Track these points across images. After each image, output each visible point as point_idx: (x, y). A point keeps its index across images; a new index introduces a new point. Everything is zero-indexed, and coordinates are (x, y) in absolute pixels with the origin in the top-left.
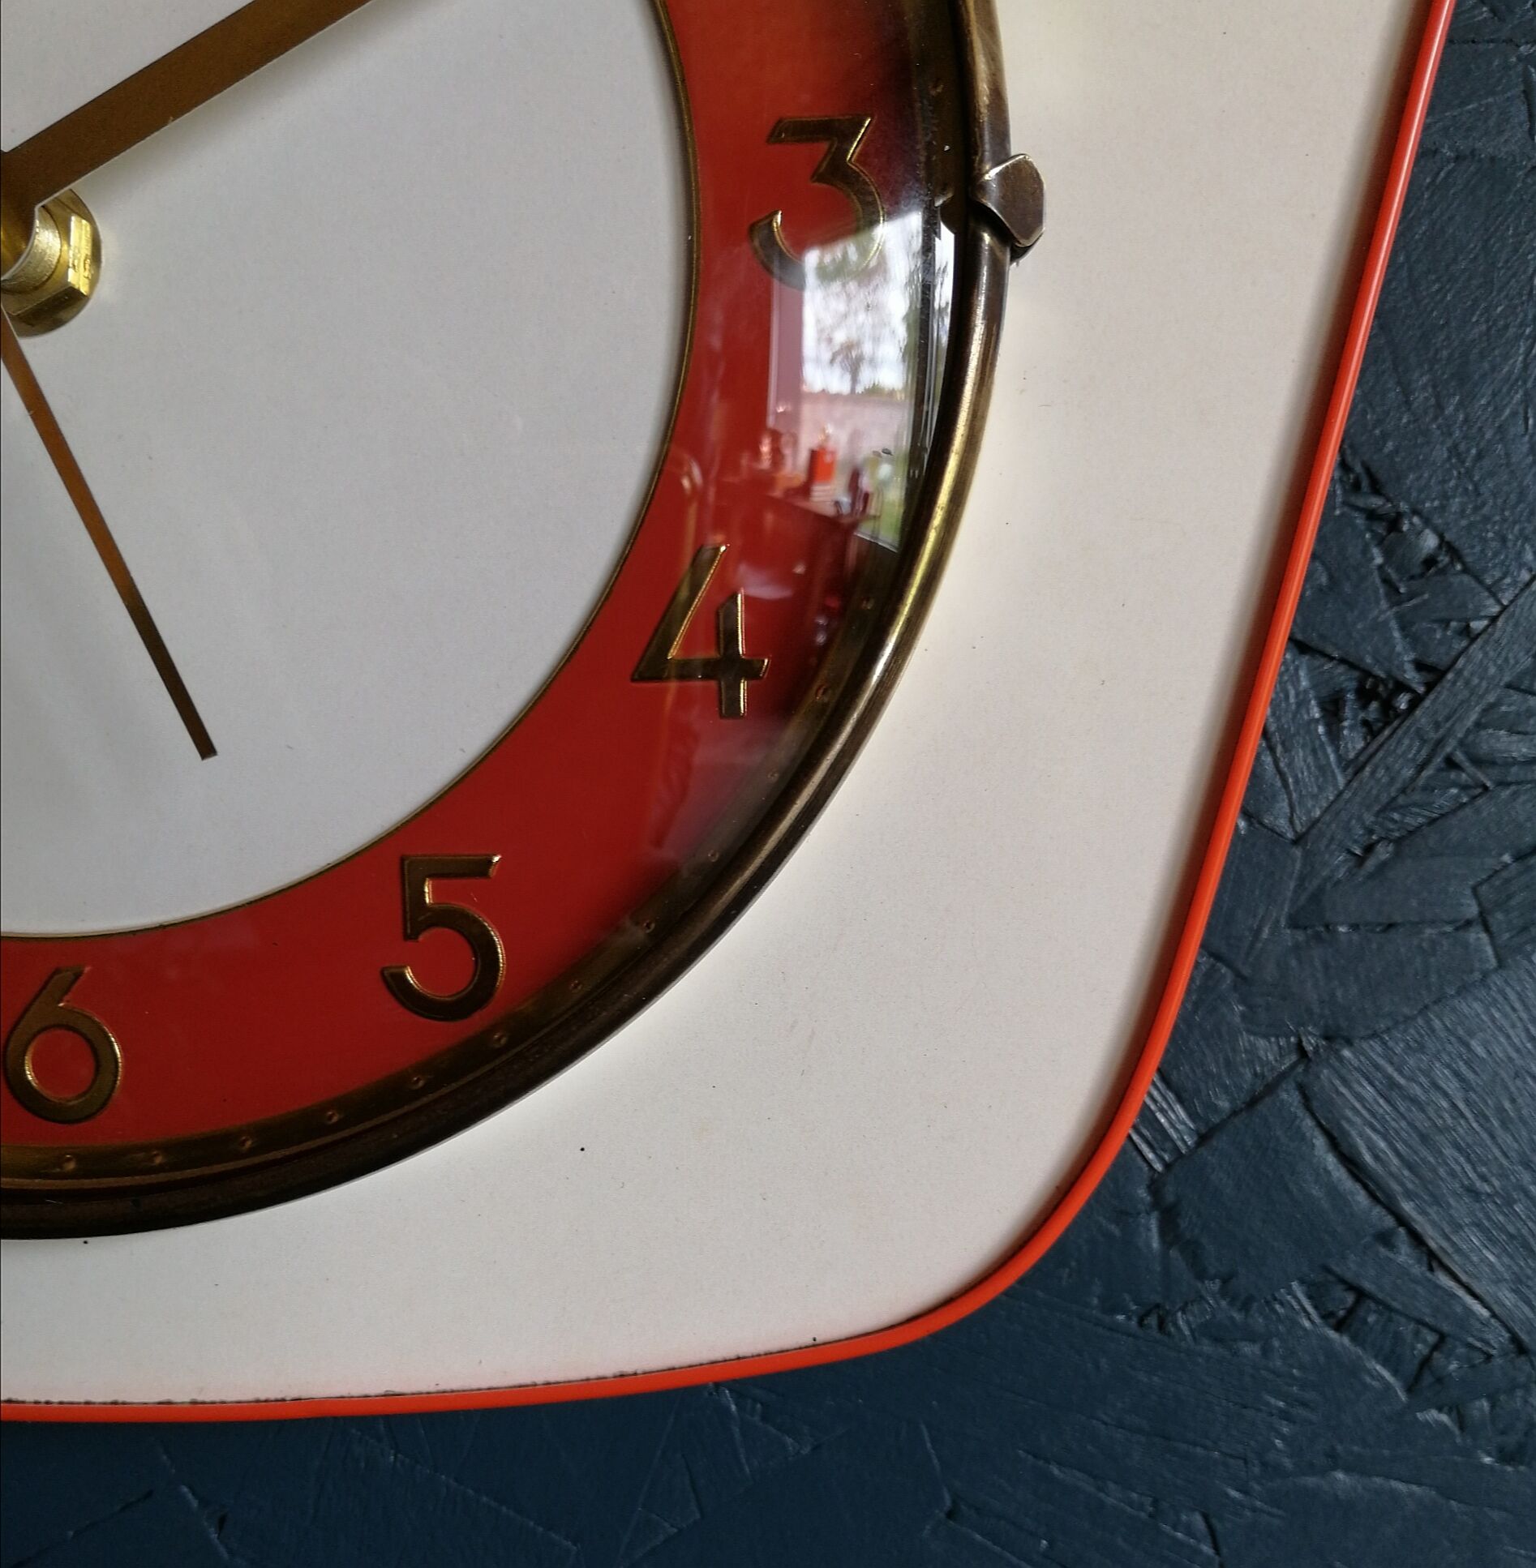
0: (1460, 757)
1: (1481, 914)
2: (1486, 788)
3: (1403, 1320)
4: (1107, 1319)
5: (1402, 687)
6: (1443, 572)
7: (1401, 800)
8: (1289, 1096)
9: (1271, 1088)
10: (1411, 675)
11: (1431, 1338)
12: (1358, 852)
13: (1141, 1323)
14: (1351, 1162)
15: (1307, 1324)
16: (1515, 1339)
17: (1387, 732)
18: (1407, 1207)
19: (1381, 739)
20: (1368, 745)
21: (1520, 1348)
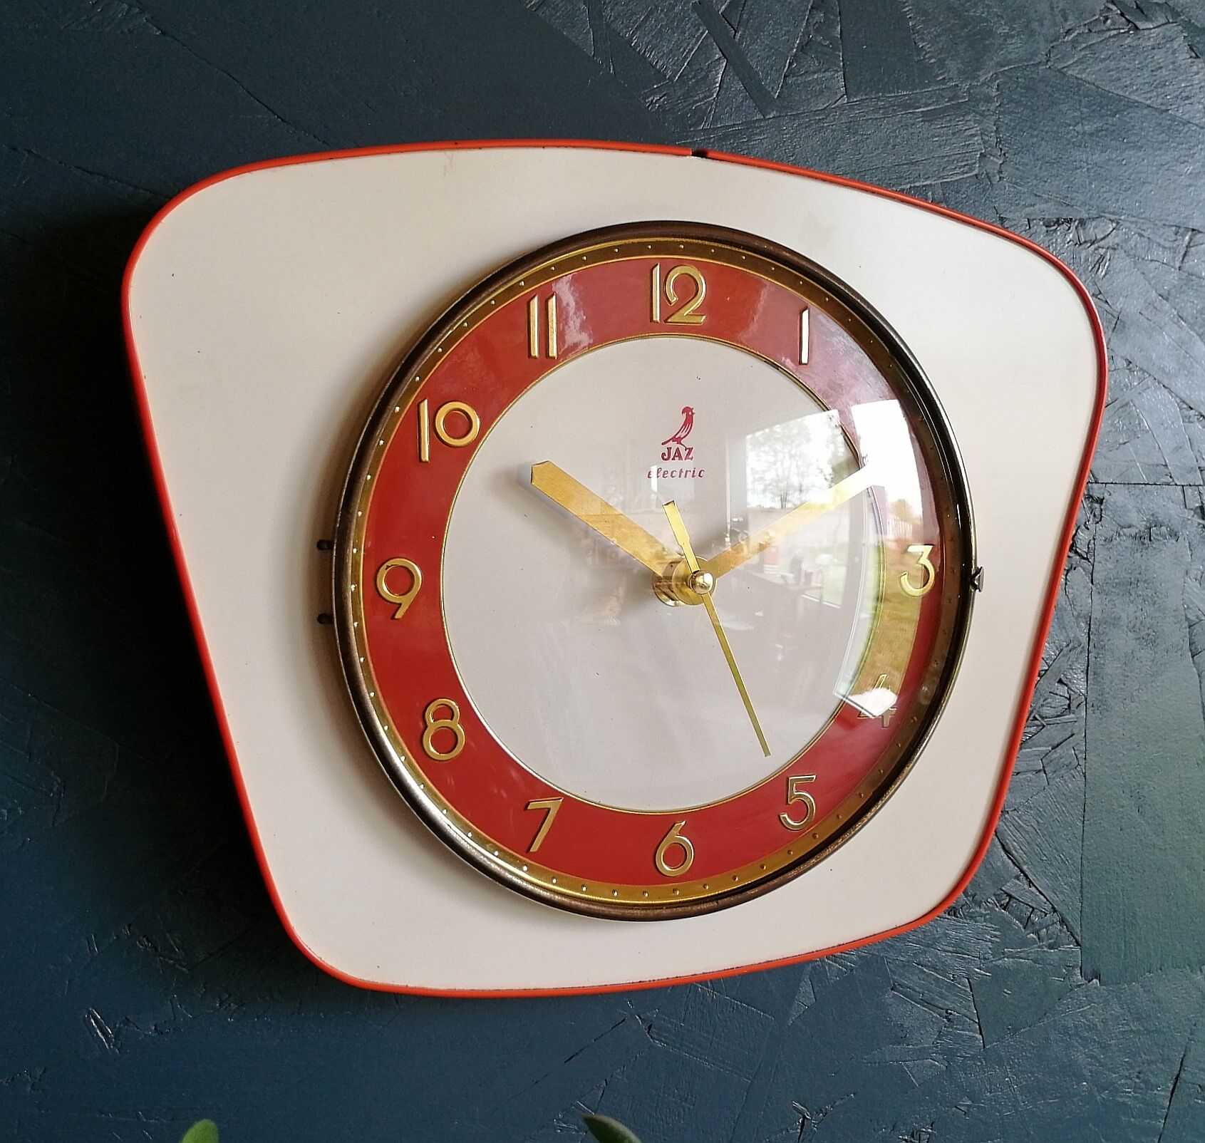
0: (1037, 716)
1: (1044, 767)
2: (1044, 726)
3: (1023, 905)
11: (1031, 909)
14: (1007, 852)
15: (997, 909)
16: (1053, 908)
18: (1025, 868)
21: (1055, 911)
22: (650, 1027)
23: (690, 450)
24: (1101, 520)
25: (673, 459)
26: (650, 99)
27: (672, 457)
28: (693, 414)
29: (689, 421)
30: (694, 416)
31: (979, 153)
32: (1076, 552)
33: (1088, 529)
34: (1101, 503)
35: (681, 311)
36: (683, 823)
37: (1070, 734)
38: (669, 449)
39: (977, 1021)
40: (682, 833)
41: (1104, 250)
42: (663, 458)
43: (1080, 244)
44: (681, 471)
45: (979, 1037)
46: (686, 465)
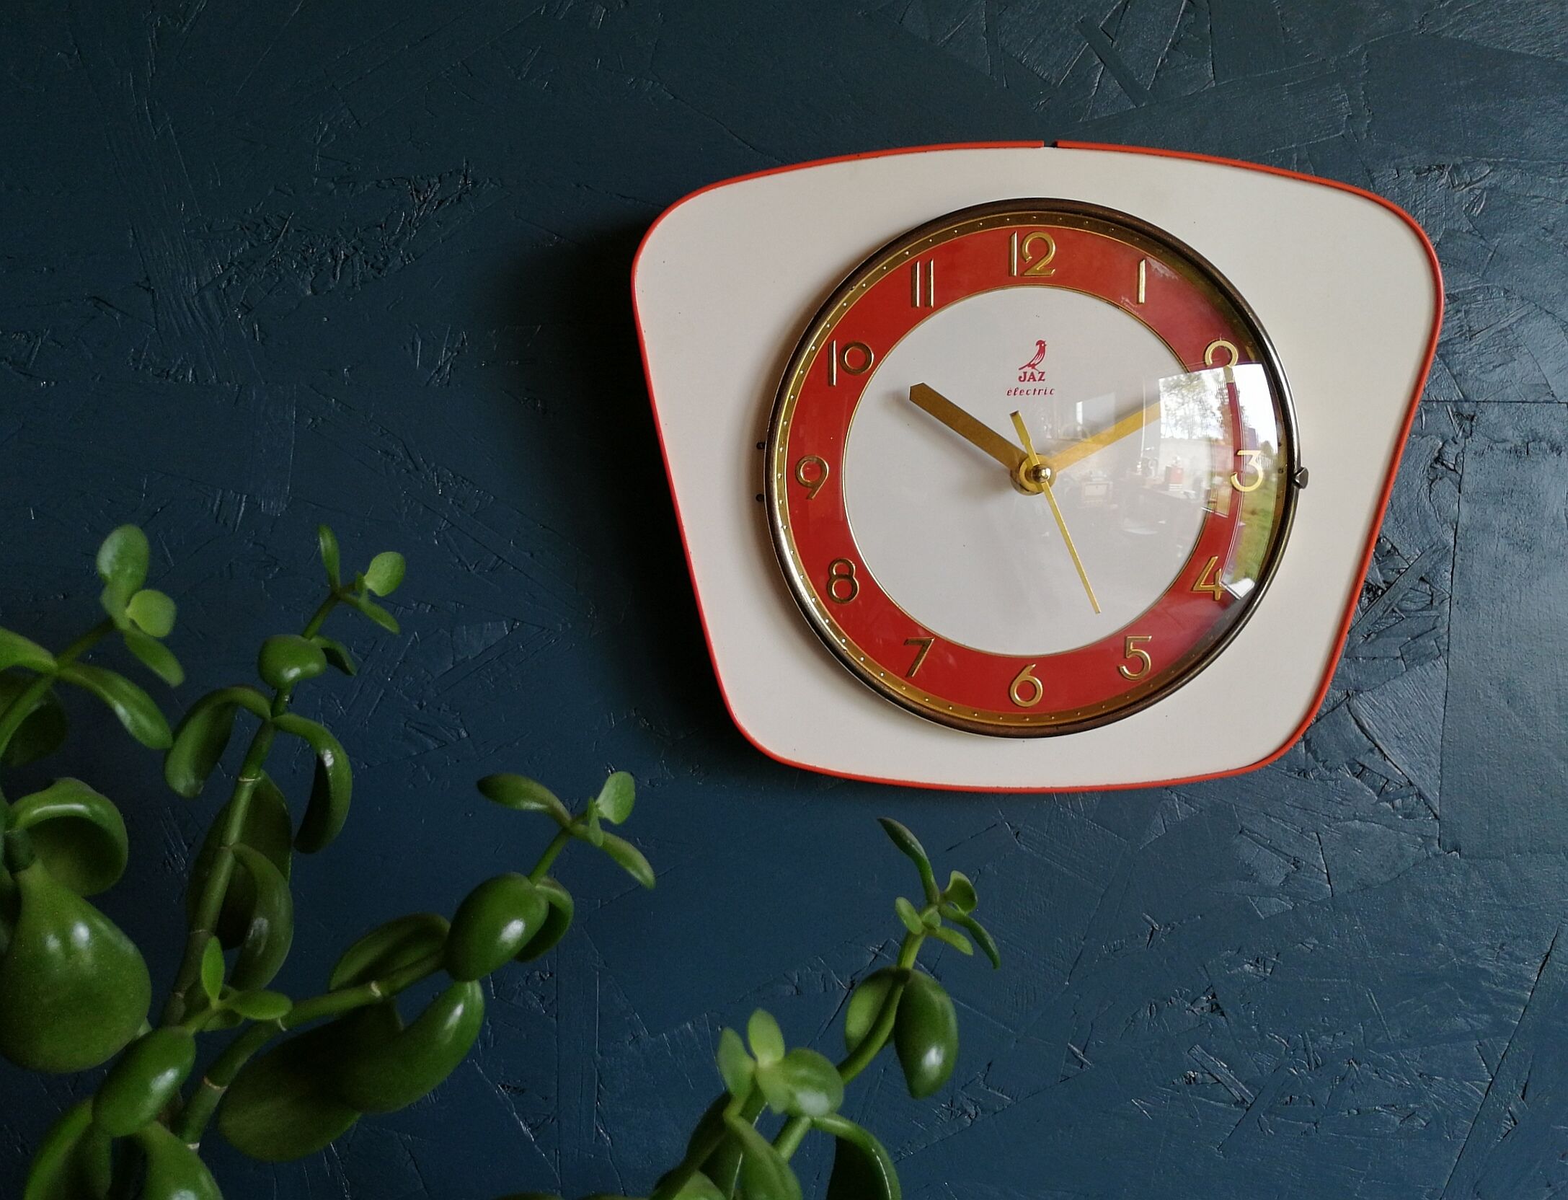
0: (1396, 609)
1: (1402, 655)
2: (1403, 618)
3: (1377, 775)
4: (1288, 773)
5: (1379, 588)
6: (1392, 554)
7: (1379, 621)
8: (1344, 708)
9: (1339, 705)
10: (1383, 586)
11: (1385, 781)
12: (1366, 636)
13: (1299, 775)
14: (1362, 727)
15: (1348, 776)
16: (1409, 781)
17: (1375, 601)
18: (1378, 742)
19: (1373, 603)
20: (1369, 605)
21: (1411, 784)
22: (1018, 834)
23: (1043, 373)
24: (1471, 435)
25: (1029, 380)
26: (1037, 104)
27: (1027, 379)
28: (1045, 345)
29: (1042, 351)
30: (1046, 347)
31: (1346, 116)
32: (1443, 464)
33: (1456, 443)
34: (1472, 419)
35: (1035, 267)
36: (1034, 666)
37: (1431, 627)
38: (1025, 373)
39: (1326, 871)
40: (1033, 673)
41: (1480, 191)
42: (1021, 381)
43: (1454, 187)
44: (1035, 390)
45: (1329, 886)
46: (1038, 385)
